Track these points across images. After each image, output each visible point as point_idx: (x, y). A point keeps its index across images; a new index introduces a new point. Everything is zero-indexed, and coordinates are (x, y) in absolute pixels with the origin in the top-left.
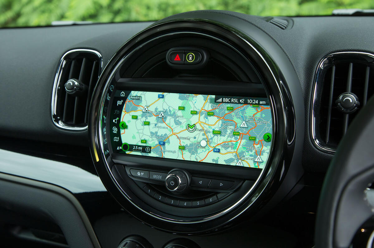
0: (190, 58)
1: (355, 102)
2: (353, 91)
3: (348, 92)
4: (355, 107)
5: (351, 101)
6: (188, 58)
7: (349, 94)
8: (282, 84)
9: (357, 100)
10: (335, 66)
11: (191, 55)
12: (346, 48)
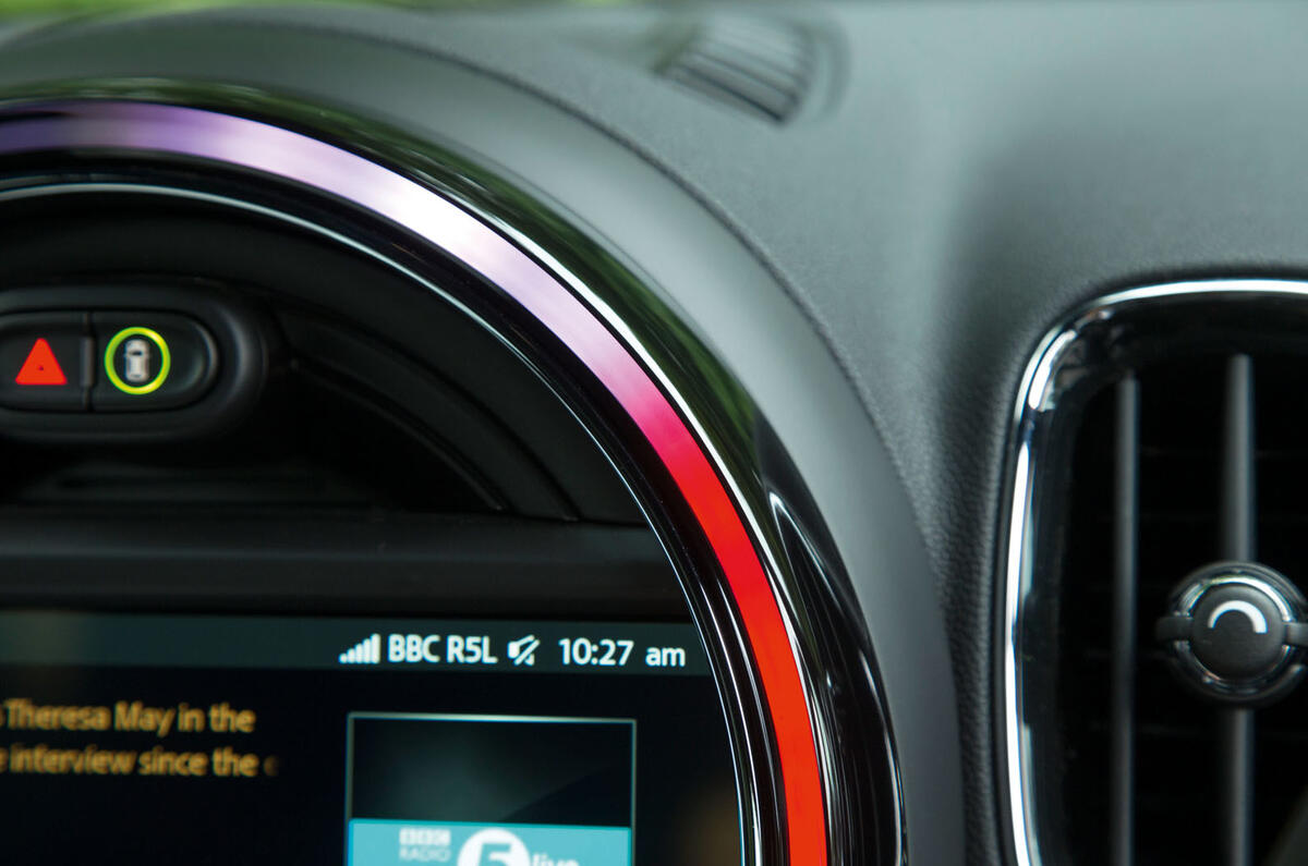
0: (137, 367)
1: (1287, 628)
2: (1271, 553)
3: (1232, 556)
4: (1292, 659)
5: (1260, 625)
6: (121, 365)
7: (1244, 574)
8: (782, 518)
9: (1297, 616)
10: (1139, 377)
11: (137, 345)
12: (1199, 258)
